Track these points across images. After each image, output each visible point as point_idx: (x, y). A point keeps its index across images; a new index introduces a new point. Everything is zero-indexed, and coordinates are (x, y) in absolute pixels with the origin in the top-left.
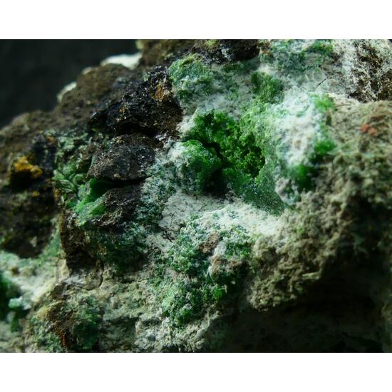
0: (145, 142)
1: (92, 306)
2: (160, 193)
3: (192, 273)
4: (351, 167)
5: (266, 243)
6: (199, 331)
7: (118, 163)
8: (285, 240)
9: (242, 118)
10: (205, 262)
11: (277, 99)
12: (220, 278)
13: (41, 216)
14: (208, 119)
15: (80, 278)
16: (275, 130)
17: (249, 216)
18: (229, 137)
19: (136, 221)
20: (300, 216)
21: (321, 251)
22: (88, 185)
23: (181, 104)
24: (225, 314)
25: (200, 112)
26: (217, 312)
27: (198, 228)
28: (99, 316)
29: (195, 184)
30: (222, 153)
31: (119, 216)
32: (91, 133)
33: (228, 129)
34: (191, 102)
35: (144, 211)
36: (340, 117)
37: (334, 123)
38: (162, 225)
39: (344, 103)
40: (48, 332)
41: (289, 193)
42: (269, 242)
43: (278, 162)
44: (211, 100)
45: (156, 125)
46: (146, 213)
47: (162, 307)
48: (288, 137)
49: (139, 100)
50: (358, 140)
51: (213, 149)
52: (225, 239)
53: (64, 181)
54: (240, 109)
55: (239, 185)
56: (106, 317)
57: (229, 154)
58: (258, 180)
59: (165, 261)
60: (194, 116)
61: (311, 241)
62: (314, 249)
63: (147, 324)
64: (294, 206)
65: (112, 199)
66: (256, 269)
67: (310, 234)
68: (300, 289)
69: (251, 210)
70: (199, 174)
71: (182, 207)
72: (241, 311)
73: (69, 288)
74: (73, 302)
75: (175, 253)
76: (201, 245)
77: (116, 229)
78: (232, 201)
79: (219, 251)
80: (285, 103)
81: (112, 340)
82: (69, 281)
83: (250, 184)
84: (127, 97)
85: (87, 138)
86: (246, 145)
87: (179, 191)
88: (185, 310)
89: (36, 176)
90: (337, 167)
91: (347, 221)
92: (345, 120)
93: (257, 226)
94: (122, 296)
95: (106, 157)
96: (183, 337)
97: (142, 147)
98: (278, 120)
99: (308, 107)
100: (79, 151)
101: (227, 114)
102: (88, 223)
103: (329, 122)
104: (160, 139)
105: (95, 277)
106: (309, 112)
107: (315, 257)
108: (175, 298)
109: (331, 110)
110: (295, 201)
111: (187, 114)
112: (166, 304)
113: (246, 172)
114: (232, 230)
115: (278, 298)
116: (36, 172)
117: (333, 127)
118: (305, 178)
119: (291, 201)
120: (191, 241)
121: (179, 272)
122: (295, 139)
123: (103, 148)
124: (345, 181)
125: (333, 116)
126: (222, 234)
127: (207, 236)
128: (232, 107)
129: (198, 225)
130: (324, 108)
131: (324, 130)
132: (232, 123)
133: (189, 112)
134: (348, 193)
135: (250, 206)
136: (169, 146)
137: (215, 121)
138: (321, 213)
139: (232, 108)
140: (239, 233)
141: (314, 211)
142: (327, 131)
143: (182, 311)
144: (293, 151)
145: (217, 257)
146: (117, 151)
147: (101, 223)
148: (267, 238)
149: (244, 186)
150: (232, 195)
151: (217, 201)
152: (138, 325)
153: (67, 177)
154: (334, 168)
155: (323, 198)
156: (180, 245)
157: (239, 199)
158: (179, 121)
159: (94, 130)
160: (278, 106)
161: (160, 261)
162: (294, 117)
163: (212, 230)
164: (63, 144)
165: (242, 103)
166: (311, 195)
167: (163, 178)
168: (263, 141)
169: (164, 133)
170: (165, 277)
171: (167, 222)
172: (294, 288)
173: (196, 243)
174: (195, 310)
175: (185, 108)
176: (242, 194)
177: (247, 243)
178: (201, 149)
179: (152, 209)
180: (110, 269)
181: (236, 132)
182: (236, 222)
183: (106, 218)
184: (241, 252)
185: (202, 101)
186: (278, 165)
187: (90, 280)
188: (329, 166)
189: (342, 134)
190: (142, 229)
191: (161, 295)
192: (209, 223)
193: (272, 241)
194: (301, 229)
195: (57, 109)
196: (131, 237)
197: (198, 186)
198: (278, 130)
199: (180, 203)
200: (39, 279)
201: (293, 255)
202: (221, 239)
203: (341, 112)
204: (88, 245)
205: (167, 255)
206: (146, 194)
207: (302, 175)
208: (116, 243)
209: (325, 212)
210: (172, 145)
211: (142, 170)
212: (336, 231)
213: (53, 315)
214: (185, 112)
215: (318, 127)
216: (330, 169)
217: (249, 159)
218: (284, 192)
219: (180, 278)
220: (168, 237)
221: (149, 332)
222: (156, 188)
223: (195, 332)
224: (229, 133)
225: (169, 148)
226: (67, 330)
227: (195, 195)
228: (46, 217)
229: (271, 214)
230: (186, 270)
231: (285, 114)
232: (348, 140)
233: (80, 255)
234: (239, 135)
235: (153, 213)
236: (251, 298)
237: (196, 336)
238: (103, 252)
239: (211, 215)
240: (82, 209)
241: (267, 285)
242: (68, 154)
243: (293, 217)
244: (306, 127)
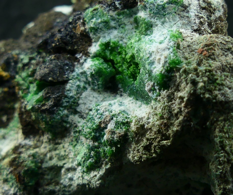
0: (69, 59)
1: (36, 158)
2: (78, 90)
3: (95, 139)
4: (190, 75)
5: (139, 122)
6: (98, 176)
7: (52, 71)
8: (150, 120)
9: (128, 44)
10: (103, 133)
11: (149, 33)
12: (111, 143)
13: (9, 102)
14: (107, 45)
15: (30, 141)
16: (146, 52)
17: (131, 105)
18: (120, 56)
19: (62, 107)
20: (160, 105)
21: (171, 127)
22: (35, 84)
23: (91, 35)
24: (114, 165)
25: (103, 40)
26: (110, 164)
27: (99, 112)
28: (40, 164)
29: (98, 85)
30: (116, 66)
31: (52, 103)
32: (39, 53)
33: (119, 51)
34: (97, 34)
35: (67, 100)
36: (185, 44)
37: (182, 48)
38: (78, 110)
39: (189, 35)
40: (9, 173)
41: (153, 91)
42: (141, 121)
43: (147, 72)
44: (109, 33)
45: (76, 48)
46: (68, 102)
47: (77, 160)
48: (153, 57)
49: (66, 33)
50: (196, 58)
51: (110, 63)
52: (115, 119)
53: (22, 82)
54: (126, 39)
55: (126, 86)
56: (44, 165)
57: (120, 67)
58: (137, 83)
59: (80, 132)
60: (99, 43)
61: (165, 121)
62: (167, 126)
63: (69, 170)
64: (156, 99)
65: (48, 93)
66: (133, 138)
67: (165, 116)
68: (158, 151)
69: (132, 101)
70: (101, 79)
71: (91, 98)
72: (124, 164)
73: (23, 147)
74: (24, 155)
75: (85, 127)
76: (100, 123)
77: (50, 111)
78: (121, 95)
79: (111, 126)
80: (153, 35)
81: (47, 179)
82: (23, 143)
83: (132, 85)
84: (60, 31)
85: (37, 56)
86: (130, 61)
87: (89, 89)
88: (90, 162)
89: (6, 78)
90: (182, 75)
91: (188, 109)
92: (189, 46)
93: (135, 111)
94: (54, 153)
95: (45, 67)
96: (89, 179)
97: (67, 62)
98: (148, 46)
99: (166, 37)
100: (32, 64)
101: (118, 42)
102: (33, 108)
103: (178, 47)
104: (78, 57)
105: (39, 141)
106: (166, 41)
107: (168, 131)
108: (85, 154)
109: (180, 40)
110: (157, 96)
111: (95, 42)
112: (79, 158)
113: (130, 77)
114: (119, 113)
115: (145, 156)
116: (6, 76)
117: (181, 50)
118: (163, 81)
119: (154, 96)
120: (94, 120)
121: (87, 139)
122: (158, 57)
123: (44, 62)
124: (187, 84)
125: (181, 43)
126: (113, 116)
127: (104, 117)
128: (121, 37)
129: (99, 110)
130: (176, 38)
131: (175, 52)
132: (121, 47)
133: (96, 40)
134: (189, 91)
135: (131, 98)
136: (84, 61)
137: (111, 46)
138: (172, 104)
139: (122, 38)
140: (124, 115)
141: (168, 103)
142: (177, 52)
143: (88, 163)
144: (156, 64)
145: (109, 129)
146: (51, 64)
147: (41, 107)
148: (140, 118)
149: (129, 86)
150: (121, 92)
151: (113, 95)
152: (63, 170)
153: (24, 79)
154: (180, 76)
155: (174, 94)
156: (88, 122)
157: (125, 94)
158: (90, 45)
159: (41, 51)
160: (149, 37)
161: (76, 132)
162: (158, 44)
163: (107, 113)
164: (22, 60)
165: (128, 35)
166: (166, 92)
167: (79, 80)
168: (139, 58)
169: (80, 53)
170: (79, 141)
171: (81, 108)
172: (154, 150)
173: (97, 121)
174: (96, 162)
175: (93, 38)
176: (127, 91)
177: (127, 122)
178: (102, 63)
179: (72, 100)
180: (48, 136)
181: (124, 53)
182: (122, 108)
183: (44, 105)
184: (124, 127)
185: (103, 33)
186: (147, 73)
187: (35, 142)
188: (177, 74)
189: (187, 55)
190: (66, 112)
191: (76, 153)
192: (105, 108)
193: (142, 121)
194: (160, 113)
195: (22, 39)
196: (59, 117)
197: (100, 86)
198: (147, 52)
199: (89, 96)
200: (7, 142)
201: (155, 129)
202: (112, 119)
203: (186, 41)
204: (34, 121)
205: (80, 128)
206: (68, 90)
207: (161, 80)
208: (50, 120)
209: (175, 103)
210: (85, 60)
211: (66, 76)
212: (181, 115)
213: (12, 163)
214: (93, 40)
215: (171, 50)
216: (178, 76)
217: (132, 70)
218: (150, 90)
219: (88, 143)
220: (82, 117)
221: (70, 175)
222: (75, 87)
223: (96, 176)
224: (120, 53)
225: (83, 63)
226: (19, 173)
227: (99, 92)
228: (12, 104)
229: (144, 104)
230: (91, 137)
231: (153, 42)
232: (190, 58)
233: (30, 127)
234: (126, 55)
235: (73, 102)
236: (130, 156)
237: (96, 178)
238: (43, 126)
239: (107, 104)
240: (31, 99)
241: (139, 148)
242: (25, 65)
243: (155, 106)
244: (164, 50)
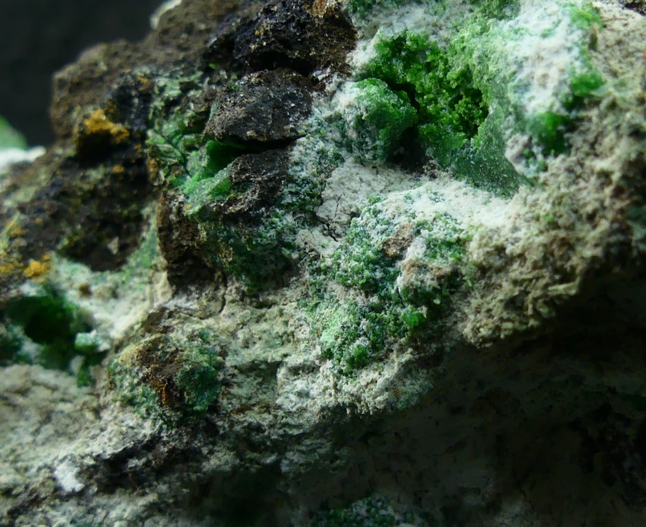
0: (296, 82)
1: (208, 343)
2: (320, 163)
3: (370, 287)
4: (628, 115)
5: (491, 238)
6: (380, 381)
7: (253, 113)
8: (520, 234)
9: (452, 42)
10: (391, 270)
11: (508, 11)
12: (417, 296)
13: (125, 204)
14: (397, 45)
15: (188, 300)
16: (506, 59)
17: (462, 199)
18: (431, 74)
19: (281, 207)
20: (545, 195)
21: (579, 248)
22: (204, 151)
23: (354, 21)
24: (422, 355)
25: (385, 34)
26: (410, 350)
27: (380, 216)
28: (219, 358)
29: (375, 148)
30: (419, 100)
31: (255, 197)
32: (208, 72)
33: (429, 60)
34: (370, 17)
35: (293, 190)
36: (611, 37)
37: (601, 47)
38: (321, 214)
39: (618, 16)
40: (138, 384)
41: (527, 158)
42: (496, 237)
43: (511, 110)
44: (402, 15)
45: (314, 55)
46: (296, 194)
47: (321, 344)
48: (527, 70)
49: (287, 16)
50: (640, 73)
51: (404, 93)
52: (424, 232)
53: (165, 147)
54: (447, 28)
55: (446, 151)
56: (230, 361)
57: (430, 101)
58: (477, 142)
59: (326, 271)
60: (374, 41)
61: (562, 234)
62: (568, 245)
63: (296, 371)
64: (536, 179)
65: (243, 171)
66: (474, 280)
67: (561, 222)
68: (544, 310)
69: (464, 190)
70: (382, 132)
71: (355, 185)
72: (448, 349)
73: (171, 315)
74: (179, 336)
75: (343, 257)
76: (386, 243)
77: (249, 219)
78: (433, 177)
79: (415, 251)
80: (522, 17)
81: (240, 397)
82: (171, 305)
83: (463, 148)
84: (268, 12)
85: (202, 79)
86: (458, 87)
87: (350, 160)
88: (358, 346)
89: (118, 140)
90: (606, 116)
91: (623, 200)
92: (619, 42)
93: (475, 215)
94: (256, 328)
95: (235, 104)
96: (355, 389)
97: (292, 89)
98: (511, 44)
99: (560, 21)
100: (188, 100)
101: (427, 37)
102: (204, 209)
103: (593, 45)
104: (320, 78)
105: (214, 298)
106: (561, 30)
107: (569, 259)
108: (343, 327)
109: (596, 26)
110: (538, 171)
111: (362, 37)
112: (328, 338)
113: (456, 129)
114: (434, 219)
115: (509, 325)
116: (120, 133)
117: (600, 53)
118: (554, 133)
119: (530, 171)
120: (368, 237)
121: (348, 287)
122: (539, 72)
123: (229, 91)
124: (619, 137)
125: (599, 36)
126: (418, 225)
127: (396, 229)
128: (435, 25)
129: (380, 211)
130: (586, 23)
131: (585, 56)
132: (435, 51)
133: (366, 34)
134: (624, 156)
135: (462, 183)
136: (335, 88)
137: (408, 49)
138: (580, 190)
139: (437, 27)
140: (447, 223)
141: (568, 186)
142: (590, 59)
143: (353, 349)
144: (534, 90)
145: (411, 260)
146: (251, 94)
147: (225, 209)
148: (491, 230)
149: (454, 152)
150: (433, 167)
151: (409, 176)
152: (281, 373)
153: (169, 141)
154: (602, 117)
155: (582, 165)
156: (352, 244)
157: (445, 174)
158: (351, 48)
159: (212, 66)
160: (511, 22)
161: (318, 271)
162: (537, 39)
163: (403, 220)
164: (162, 89)
165: (453, 19)
166: (564, 160)
167: (323, 138)
168: (486, 77)
169: (326, 67)
170: (327, 296)
171: (329, 210)
172: (534, 309)
173: (377, 240)
174: (374, 347)
175: (360, 28)
176: (449, 165)
177: (459, 240)
178: (386, 92)
179: (307, 188)
180: (237, 285)
181: (441, 66)
182: (441, 207)
183: (233, 201)
184: (450, 253)
185: (387, 16)
186: (510, 114)
187: (204, 302)
188: (593, 113)
189: (614, 64)
190: (289, 219)
191: (319, 325)
192: (398, 208)
193: (499, 236)
194: (547, 215)
195: (150, 39)
196: (272, 232)
197: (380, 152)
198: (510, 59)
199: (350, 179)
200: (123, 305)
201: (534, 256)
202: (418, 232)
203: (612, 30)
204: (202, 246)
205: (329, 262)
206: (297, 164)
207: (550, 128)
208: (249, 241)
209: (585, 188)
210: (339, 86)
211: (291, 126)
212: (604, 217)
213: (146, 357)
214: (359, 34)
215: (576, 52)
216: (595, 119)
217: (462, 110)
218: (520, 156)
219: (351, 297)
220: (331, 233)
221: (300, 384)
222: (313, 154)
223: (374, 381)
224: (429, 67)
225: (335, 92)
226: (170, 379)
227: (374, 167)
228: (134, 207)
229: (497, 195)
230: (360, 282)
231: (522, 34)
232: (623, 73)
233: (190, 262)
234: (446, 71)
235: (308, 195)
236: (465, 327)
237: (376, 388)
238: (227, 258)
239: (401, 197)
240: (194, 189)
241: (490, 306)
242: (170, 104)
243: (534, 197)
244: (557, 52)
